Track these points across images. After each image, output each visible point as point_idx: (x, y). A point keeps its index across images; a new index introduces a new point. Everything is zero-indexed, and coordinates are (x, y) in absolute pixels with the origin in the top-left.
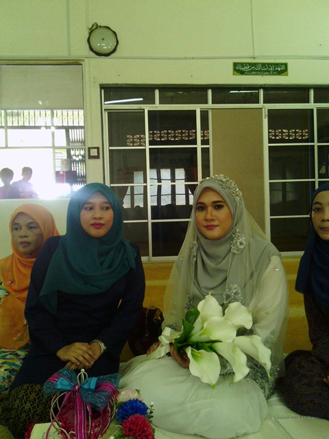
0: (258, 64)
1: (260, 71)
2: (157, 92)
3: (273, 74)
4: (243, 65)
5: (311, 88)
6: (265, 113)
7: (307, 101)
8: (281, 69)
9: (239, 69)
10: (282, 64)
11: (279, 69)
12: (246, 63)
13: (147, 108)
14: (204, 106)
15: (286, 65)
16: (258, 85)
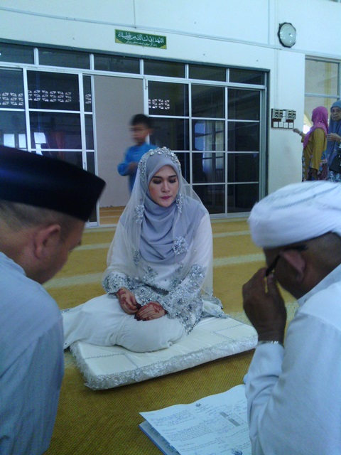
0: (139, 34)
1: (142, 41)
2: (36, 52)
3: (153, 46)
4: (125, 33)
5: (186, 64)
6: (145, 84)
7: (183, 76)
8: (160, 42)
9: (121, 36)
10: (161, 37)
11: (159, 42)
12: (128, 32)
13: (26, 67)
14: (86, 71)
15: (165, 38)
16: (139, 55)
